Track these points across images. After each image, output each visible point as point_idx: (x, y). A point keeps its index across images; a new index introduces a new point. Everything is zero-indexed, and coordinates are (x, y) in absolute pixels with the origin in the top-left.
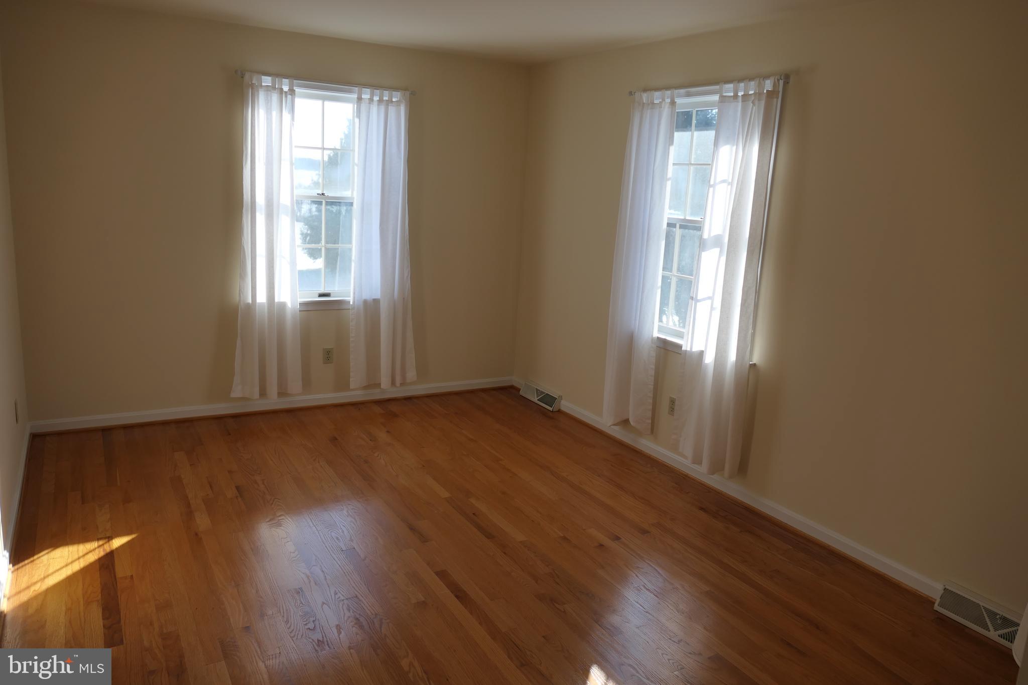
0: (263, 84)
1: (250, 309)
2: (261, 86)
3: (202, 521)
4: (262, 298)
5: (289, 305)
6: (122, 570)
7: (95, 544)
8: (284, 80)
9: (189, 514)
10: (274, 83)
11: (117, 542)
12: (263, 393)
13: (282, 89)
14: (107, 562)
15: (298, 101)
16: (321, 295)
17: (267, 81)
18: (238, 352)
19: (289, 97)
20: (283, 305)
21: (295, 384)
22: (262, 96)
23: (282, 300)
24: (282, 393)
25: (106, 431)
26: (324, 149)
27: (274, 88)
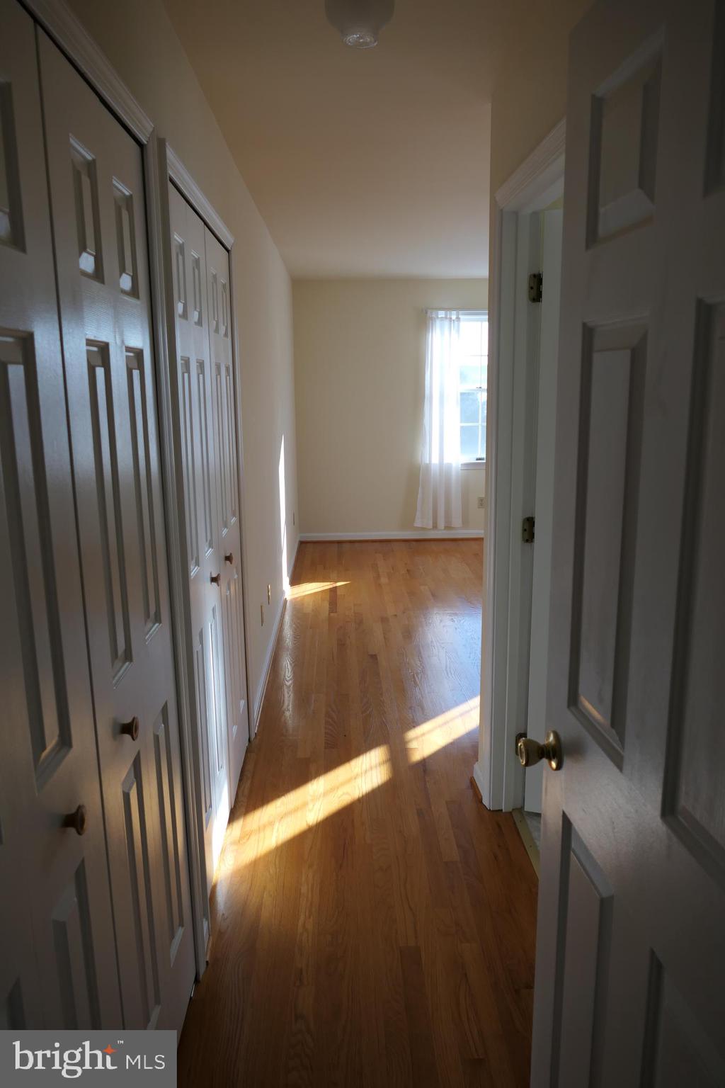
0: (439, 316)
1: (428, 467)
2: (438, 318)
3: (384, 580)
4: (435, 460)
5: (454, 465)
6: (339, 592)
7: (329, 583)
8: (453, 312)
9: (378, 577)
10: (446, 315)
11: (339, 584)
12: (435, 527)
13: (451, 318)
14: (334, 590)
15: (462, 324)
16: (477, 459)
17: (441, 314)
18: (420, 496)
19: (456, 323)
20: (450, 466)
21: (457, 521)
22: (438, 323)
23: (449, 462)
24: (448, 527)
25: (340, 542)
26: (481, 356)
27: (446, 318)
